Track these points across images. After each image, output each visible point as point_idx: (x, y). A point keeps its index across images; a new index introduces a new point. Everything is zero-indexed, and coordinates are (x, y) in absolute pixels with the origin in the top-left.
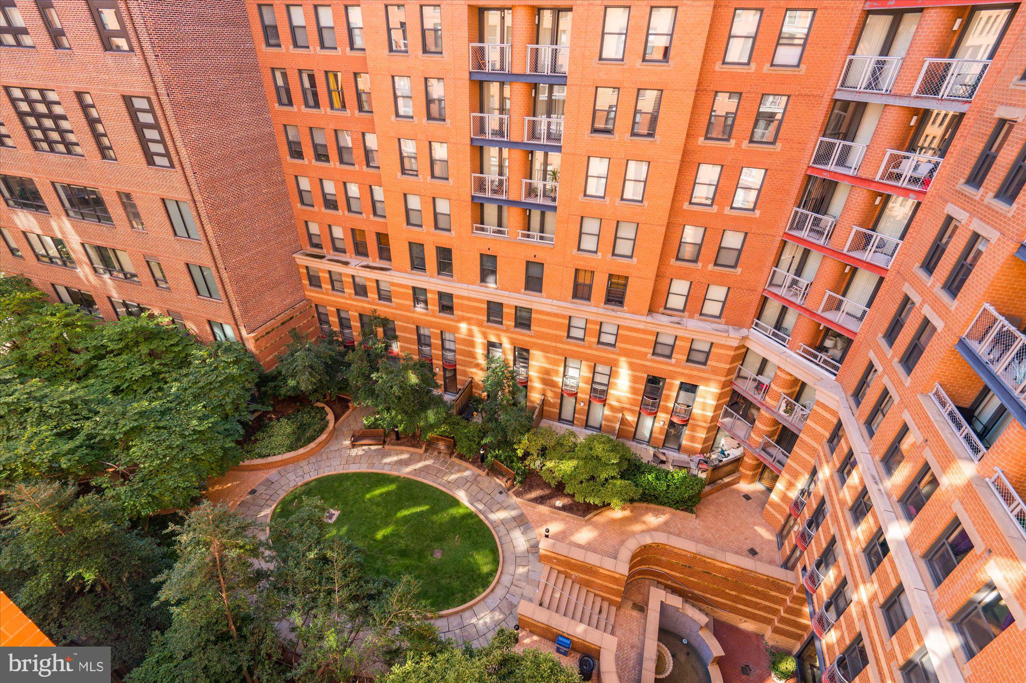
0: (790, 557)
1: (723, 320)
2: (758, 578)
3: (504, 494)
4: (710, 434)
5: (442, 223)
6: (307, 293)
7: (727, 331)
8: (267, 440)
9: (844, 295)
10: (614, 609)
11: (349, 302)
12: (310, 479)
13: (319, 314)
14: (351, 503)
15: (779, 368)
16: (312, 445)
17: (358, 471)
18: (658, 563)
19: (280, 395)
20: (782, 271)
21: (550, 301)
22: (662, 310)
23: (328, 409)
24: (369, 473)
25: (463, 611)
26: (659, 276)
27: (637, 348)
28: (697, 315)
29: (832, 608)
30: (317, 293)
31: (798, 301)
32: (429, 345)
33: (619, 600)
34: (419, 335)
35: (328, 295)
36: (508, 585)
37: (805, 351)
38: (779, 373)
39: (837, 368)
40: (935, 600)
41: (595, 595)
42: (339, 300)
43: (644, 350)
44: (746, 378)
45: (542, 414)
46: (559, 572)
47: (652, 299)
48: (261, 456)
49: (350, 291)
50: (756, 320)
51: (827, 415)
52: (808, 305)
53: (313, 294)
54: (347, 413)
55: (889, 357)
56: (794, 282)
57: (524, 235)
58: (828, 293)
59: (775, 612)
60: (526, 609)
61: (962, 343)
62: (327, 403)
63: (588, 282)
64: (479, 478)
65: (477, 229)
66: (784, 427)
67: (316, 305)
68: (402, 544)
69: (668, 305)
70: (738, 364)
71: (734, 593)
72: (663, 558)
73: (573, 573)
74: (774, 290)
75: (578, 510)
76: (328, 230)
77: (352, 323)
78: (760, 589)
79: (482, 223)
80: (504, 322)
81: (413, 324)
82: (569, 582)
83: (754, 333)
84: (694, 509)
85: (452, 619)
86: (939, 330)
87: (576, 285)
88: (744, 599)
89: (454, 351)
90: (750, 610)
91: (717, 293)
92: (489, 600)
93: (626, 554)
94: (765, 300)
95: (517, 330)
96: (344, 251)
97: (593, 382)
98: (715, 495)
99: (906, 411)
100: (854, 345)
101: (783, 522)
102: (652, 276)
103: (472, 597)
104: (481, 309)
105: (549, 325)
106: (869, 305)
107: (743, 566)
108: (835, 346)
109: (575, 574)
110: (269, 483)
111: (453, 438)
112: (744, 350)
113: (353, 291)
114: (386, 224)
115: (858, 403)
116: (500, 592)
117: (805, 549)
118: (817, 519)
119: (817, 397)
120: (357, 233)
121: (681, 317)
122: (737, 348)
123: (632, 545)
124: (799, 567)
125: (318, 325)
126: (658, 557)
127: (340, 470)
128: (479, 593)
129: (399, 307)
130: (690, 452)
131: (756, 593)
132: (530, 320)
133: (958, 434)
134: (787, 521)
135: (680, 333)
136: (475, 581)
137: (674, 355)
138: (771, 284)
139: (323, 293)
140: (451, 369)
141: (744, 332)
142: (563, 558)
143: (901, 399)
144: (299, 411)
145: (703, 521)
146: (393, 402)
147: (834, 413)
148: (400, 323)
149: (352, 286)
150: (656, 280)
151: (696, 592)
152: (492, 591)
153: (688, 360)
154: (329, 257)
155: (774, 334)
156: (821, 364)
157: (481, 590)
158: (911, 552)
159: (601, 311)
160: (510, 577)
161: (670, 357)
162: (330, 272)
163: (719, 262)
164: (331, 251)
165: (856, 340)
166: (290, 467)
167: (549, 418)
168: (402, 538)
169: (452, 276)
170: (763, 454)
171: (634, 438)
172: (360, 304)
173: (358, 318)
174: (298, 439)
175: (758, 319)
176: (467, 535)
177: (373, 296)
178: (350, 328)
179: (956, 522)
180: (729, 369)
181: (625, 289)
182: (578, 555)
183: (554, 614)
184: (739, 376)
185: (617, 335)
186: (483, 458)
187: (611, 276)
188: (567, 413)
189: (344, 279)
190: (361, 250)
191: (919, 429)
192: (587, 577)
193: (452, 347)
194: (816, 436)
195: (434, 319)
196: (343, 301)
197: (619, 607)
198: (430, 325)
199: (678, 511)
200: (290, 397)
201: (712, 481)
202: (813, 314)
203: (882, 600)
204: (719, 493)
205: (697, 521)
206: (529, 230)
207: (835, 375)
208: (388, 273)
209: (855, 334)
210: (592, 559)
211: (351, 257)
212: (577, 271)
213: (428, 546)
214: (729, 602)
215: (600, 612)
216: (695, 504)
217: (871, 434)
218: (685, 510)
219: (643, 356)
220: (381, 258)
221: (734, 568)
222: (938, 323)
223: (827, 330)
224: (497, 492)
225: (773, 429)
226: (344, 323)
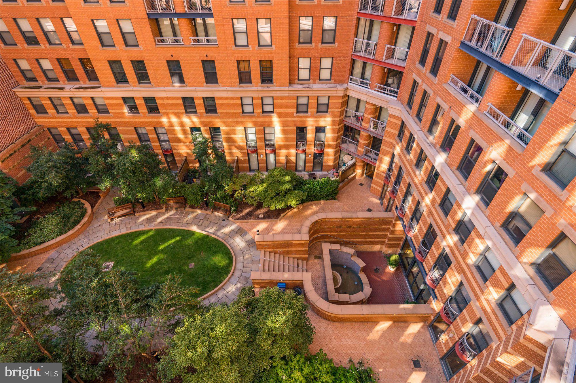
0: (388, 206)
1: (332, 81)
2: (375, 221)
3: (226, 220)
4: (337, 156)
5: (130, 40)
6: (36, 120)
7: (336, 87)
8: (39, 233)
9: (395, 45)
10: (305, 262)
11: (75, 120)
12: (83, 249)
13: (53, 135)
14: (121, 254)
15: (367, 102)
16: (78, 227)
17: (120, 234)
18: (323, 231)
19: (39, 199)
20: (360, 39)
21: (225, 89)
22: (296, 81)
23: (83, 201)
24: (128, 234)
25: (217, 291)
26: (291, 57)
27: (287, 110)
28: (318, 81)
29: (414, 219)
30: (46, 118)
31: (371, 57)
32: (149, 141)
33: (307, 256)
34: (139, 135)
35: (56, 118)
36: (241, 268)
37: (380, 88)
38: (367, 106)
39: (396, 93)
40: (466, 186)
41: (293, 258)
42: (65, 120)
43: (292, 110)
44: (350, 117)
45: (238, 170)
46: (270, 252)
47: (290, 74)
48: (37, 244)
49: (72, 111)
50: (350, 77)
51: (396, 121)
52: (377, 58)
53: (42, 120)
54: (100, 201)
55: (424, 72)
56: (368, 45)
57: (195, 41)
58: (387, 46)
59: (385, 236)
60: (255, 276)
61: (462, 43)
62: (81, 197)
63: (247, 70)
64: (207, 216)
65: (159, 41)
66: (374, 137)
67: (48, 129)
68: (165, 267)
69: (300, 78)
70: (345, 108)
71: (364, 233)
72: (325, 227)
73: (278, 250)
74: (358, 54)
75: (273, 216)
76: (36, 64)
77: (83, 137)
78: (377, 226)
79: (161, 36)
80: (198, 111)
81: (132, 126)
82: (277, 255)
83: (351, 85)
84: (336, 197)
85: (210, 298)
86: (449, 43)
87: (240, 74)
88: (370, 235)
89: (168, 141)
90: (373, 240)
91: (326, 63)
92: (232, 280)
93: (305, 230)
94: (353, 61)
95: (208, 115)
96: (57, 80)
97: (265, 140)
98: (345, 188)
99: (437, 97)
100: (404, 75)
101: (381, 190)
102: (286, 57)
103: (221, 282)
104: (179, 104)
105: (230, 106)
106: (409, 48)
107: (367, 217)
108: (393, 83)
109: (279, 250)
110: (51, 260)
111: (183, 196)
112: (347, 98)
113: (75, 111)
114: (85, 50)
115: (411, 108)
116: (237, 274)
117: (395, 197)
118: (398, 180)
119: (390, 112)
120: (63, 62)
121: (308, 83)
122: (343, 97)
123: (308, 223)
124: (394, 208)
125: (56, 144)
126: (323, 227)
127: (106, 237)
128: (225, 278)
129: (117, 116)
130: (329, 169)
131: (375, 230)
132: (215, 106)
133: (466, 96)
134: (383, 189)
135: (310, 94)
136: (220, 273)
137: (309, 110)
138: (355, 51)
139: (50, 118)
140: (169, 154)
141: (345, 85)
142: (270, 243)
143: (434, 92)
144: (59, 207)
145: (342, 202)
146: (130, 176)
147: (398, 118)
148: (121, 128)
149: (73, 107)
150: (290, 61)
151: (345, 240)
152: (233, 274)
153: (317, 112)
154: (46, 86)
155: (362, 83)
156: (388, 93)
157: (225, 276)
158: (451, 169)
159: (260, 89)
160: (242, 264)
161: (307, 112)
162: (50, 99)
163: (324, 41)
164: (46, 82)
165: (405, 71)
166: (65, 246)
167: (244, 171)
168: (164, 264)
169: (150, 83)
170: (366, 157)
171: (296, 170)
172: (84, 120)
173: (86, 132)
174: (65, 225)
175: (352, 75)
176: (208, 249)
177: (93, 111)
178: (82, 141)
179: (472, 141)
180: (341, 112)
181: (272, 70)
182: (279, 238)
183: (273, 273)
184: (346, 117)
185: (273, 105)
186: (207, 204)
187: (261, 62)
188: (254, 164)
189: (64, 102)
190: (71, 76)
191: (446, 103)
192: (287, 249)
193: (166, 138)
194: (391, 136)
195: (146, 120)
196: (70, 120)
197: (307, 260)
198: (144, 125)
199: (328, 201)
200: (48, 198)
201: (342, 181)
202: (380, 62)
203: (439, 201)
204: (347, 186)
205: (339, 203)
206: (197, 36)
207: (396, 97)
208: (99, 89)
209: (404, 68)
210: (288, 237)
211: (65, 84)
212: (238, 62)
213: (184, 263)
214: (363, 240)
215: (298, 266)
216: (336, 194)
217: (420, 120)
218: (332, 199)
219: (291, 115)
220: (90, 79)
221: (362, 219)
222: (448, 39)
223: (389, 70)
224: (221, 220)
225: (368, 141)
226: (77, 138)
